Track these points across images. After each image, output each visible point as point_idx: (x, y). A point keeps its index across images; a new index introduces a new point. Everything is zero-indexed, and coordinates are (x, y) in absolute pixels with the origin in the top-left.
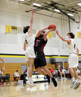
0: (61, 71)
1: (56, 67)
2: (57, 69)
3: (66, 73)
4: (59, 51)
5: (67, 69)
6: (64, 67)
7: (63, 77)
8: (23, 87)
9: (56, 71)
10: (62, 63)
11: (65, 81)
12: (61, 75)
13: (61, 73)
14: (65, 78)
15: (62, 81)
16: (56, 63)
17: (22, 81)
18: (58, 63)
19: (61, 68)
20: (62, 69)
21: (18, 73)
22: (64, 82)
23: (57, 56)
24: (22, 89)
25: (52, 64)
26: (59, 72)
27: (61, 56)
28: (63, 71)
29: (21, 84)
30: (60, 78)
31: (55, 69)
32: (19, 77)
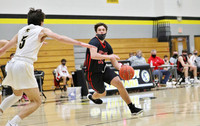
0: (186, 61)
1: (172, 48)
2: (176, 56)
4: (179, 5)
6: (192, 49)
7: (192, 77)
8: (79, 106)
9: (173, 60)
10: (188, 37)
11: (196, 87)
12: (186, 73)
14: (196, 80)
15: (188, 88)
16: (171, 37)
17: (79, 89)
18: (176, 37)
20: (190, 54)
22: (193, 92)
23: (175, 18)
24: (77, 112)
25: (159, 41)
26: (179, 63)
27: (184, 18)
28: (192, 59)
29: (74, 98)
30: (183, 81)
31: (168, 54)
32: (68, 79)
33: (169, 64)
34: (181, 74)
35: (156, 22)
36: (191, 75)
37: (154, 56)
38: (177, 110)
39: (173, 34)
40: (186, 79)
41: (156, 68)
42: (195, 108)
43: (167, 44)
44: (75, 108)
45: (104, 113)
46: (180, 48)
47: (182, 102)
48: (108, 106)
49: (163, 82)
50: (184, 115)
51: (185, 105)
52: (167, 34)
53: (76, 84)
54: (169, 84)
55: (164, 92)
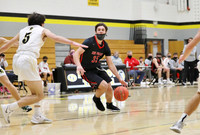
0: (160, 63)
1: (147, 51)
2: (150, 58)
3: (173, 67)
4: (156, 10)
5: (175, 59)
6: (166, 52)
7: (165, 78)
8: (58, 101)
9: (147, 62)
10: (162, 41)
11: (169, 88)
12: (160, 74)
13: (159, 69)
14: (169, 81)
15: (161, 89)
16: (146, 40)
17: (58, 85)
18: (152, 40)
19: (161, 55)
20: (164, 56)
21: (46, 65)
22: (166, 92)
23: (151, 22)
24: (56, 107)
25: (136, 43)
26: (153, 65)
27: (160, 23)
29: (53, 93)
30: (157, 81)
31: (144, 56)
32: (48, 75)
33: (144, 65)
34: (155, 75)
35: (133, 26)
36: (164, 76)
37: (130, 57)
38: (149, 108)
39: (148, 37)
40: (159, 80)
41: (131, 68)
42: (167, 107)
43: (143, 46)
44: (54, 102)
45: (81, 109)
46: (155, 50)
47: (154, 101)
48: (85, 102)
49: (137, 82)
50: (156, 113)
51: (157, 104)
52: (143, 37)
53: (55, 80)
54: (143, 84)
55: (138, 91)
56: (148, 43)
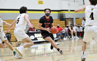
0: (72, 29)
1: (66, 23)
2: (67, 27)
4: (69, 5)
5: (79, 27)
6: (75, 24)
7: (75, 36)
10: (73, 19)
11: (77, 40)
12: (72, 34)
14: (76, 37)
15: (73, 41)
16: (65, 19)
18: (68, 19)
19: (72, 25)
20: (74, 26)
22: (75, 42)
23: (67, 10)
26: (69, 30)
27: (71, 11)
28: (75, 28)
30: (71, 37)
34: (70, 35)
35: (59, 12)
37: (58, 27)
38: (68, 50)
39: (66, 17)
40: (72, 37)
41: (59, 32)
42: (76, 49)
43: (64, 22)
46: (69, 23)
47: (70, 46)
48: (39, 48)
49: (62, 38)
50: (71, 52)
51: (72, 48)
52: (64, 17)
54: (65, 39)
55: (63, 42)
56: (66, 20)
